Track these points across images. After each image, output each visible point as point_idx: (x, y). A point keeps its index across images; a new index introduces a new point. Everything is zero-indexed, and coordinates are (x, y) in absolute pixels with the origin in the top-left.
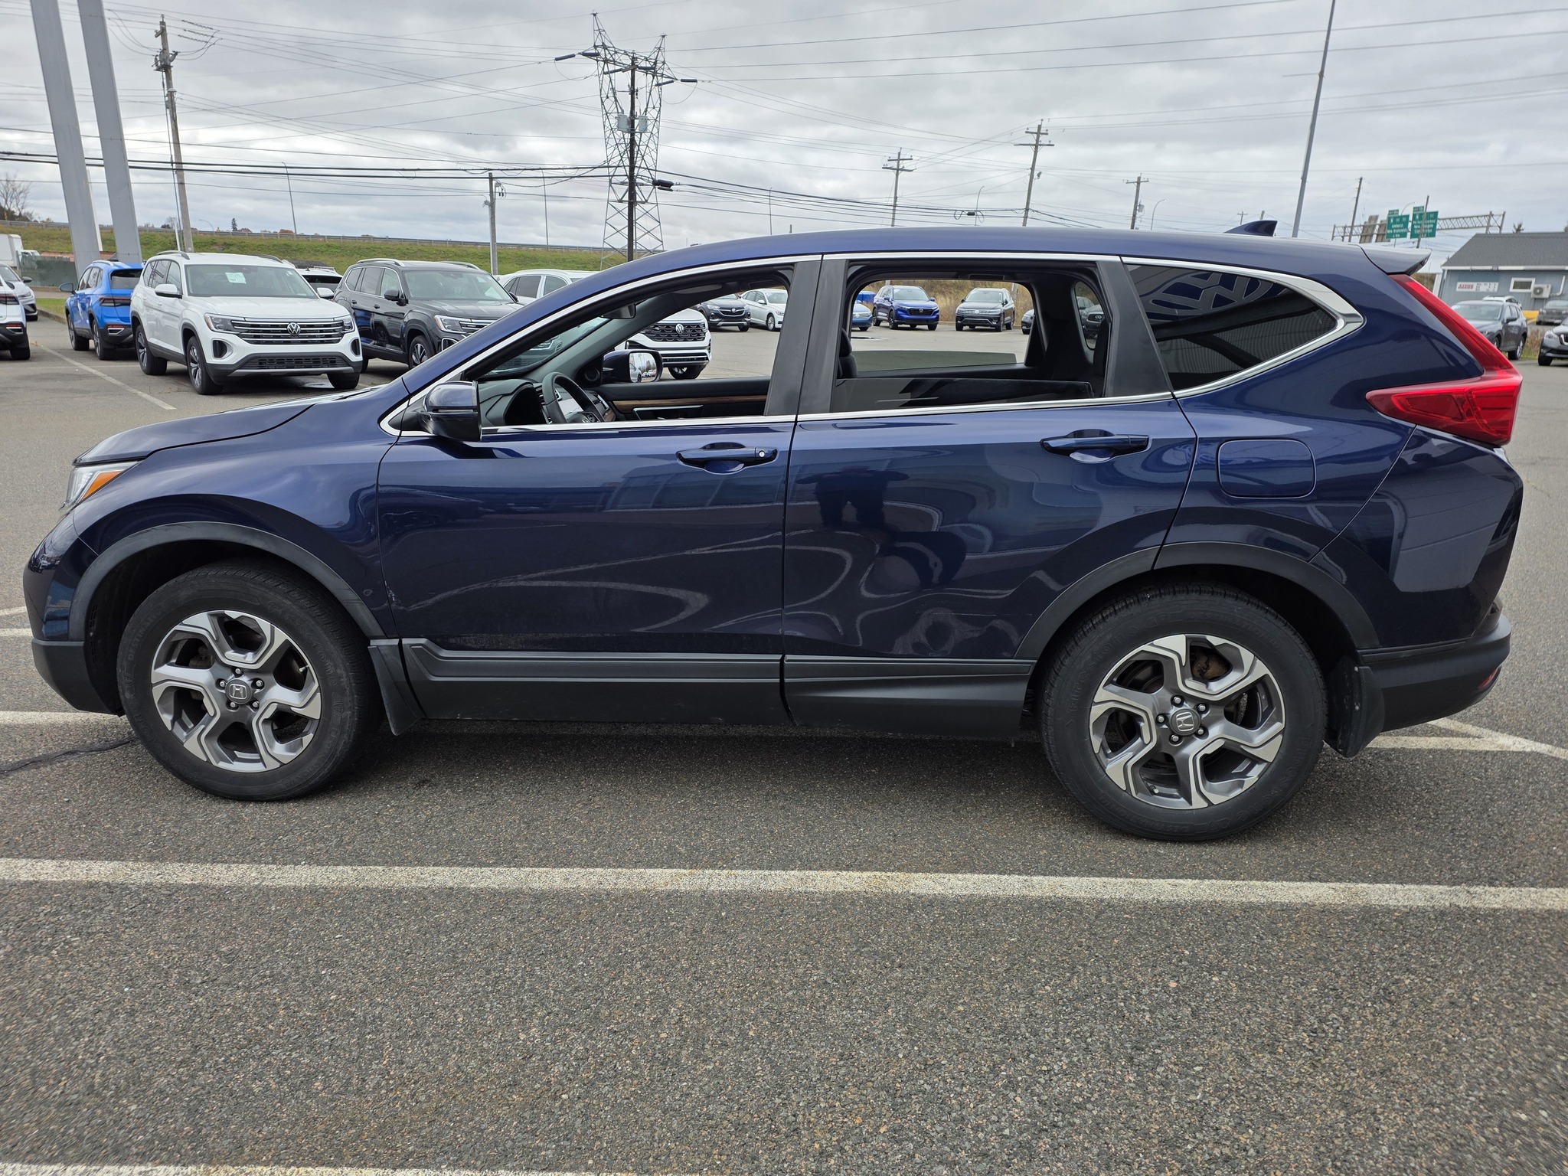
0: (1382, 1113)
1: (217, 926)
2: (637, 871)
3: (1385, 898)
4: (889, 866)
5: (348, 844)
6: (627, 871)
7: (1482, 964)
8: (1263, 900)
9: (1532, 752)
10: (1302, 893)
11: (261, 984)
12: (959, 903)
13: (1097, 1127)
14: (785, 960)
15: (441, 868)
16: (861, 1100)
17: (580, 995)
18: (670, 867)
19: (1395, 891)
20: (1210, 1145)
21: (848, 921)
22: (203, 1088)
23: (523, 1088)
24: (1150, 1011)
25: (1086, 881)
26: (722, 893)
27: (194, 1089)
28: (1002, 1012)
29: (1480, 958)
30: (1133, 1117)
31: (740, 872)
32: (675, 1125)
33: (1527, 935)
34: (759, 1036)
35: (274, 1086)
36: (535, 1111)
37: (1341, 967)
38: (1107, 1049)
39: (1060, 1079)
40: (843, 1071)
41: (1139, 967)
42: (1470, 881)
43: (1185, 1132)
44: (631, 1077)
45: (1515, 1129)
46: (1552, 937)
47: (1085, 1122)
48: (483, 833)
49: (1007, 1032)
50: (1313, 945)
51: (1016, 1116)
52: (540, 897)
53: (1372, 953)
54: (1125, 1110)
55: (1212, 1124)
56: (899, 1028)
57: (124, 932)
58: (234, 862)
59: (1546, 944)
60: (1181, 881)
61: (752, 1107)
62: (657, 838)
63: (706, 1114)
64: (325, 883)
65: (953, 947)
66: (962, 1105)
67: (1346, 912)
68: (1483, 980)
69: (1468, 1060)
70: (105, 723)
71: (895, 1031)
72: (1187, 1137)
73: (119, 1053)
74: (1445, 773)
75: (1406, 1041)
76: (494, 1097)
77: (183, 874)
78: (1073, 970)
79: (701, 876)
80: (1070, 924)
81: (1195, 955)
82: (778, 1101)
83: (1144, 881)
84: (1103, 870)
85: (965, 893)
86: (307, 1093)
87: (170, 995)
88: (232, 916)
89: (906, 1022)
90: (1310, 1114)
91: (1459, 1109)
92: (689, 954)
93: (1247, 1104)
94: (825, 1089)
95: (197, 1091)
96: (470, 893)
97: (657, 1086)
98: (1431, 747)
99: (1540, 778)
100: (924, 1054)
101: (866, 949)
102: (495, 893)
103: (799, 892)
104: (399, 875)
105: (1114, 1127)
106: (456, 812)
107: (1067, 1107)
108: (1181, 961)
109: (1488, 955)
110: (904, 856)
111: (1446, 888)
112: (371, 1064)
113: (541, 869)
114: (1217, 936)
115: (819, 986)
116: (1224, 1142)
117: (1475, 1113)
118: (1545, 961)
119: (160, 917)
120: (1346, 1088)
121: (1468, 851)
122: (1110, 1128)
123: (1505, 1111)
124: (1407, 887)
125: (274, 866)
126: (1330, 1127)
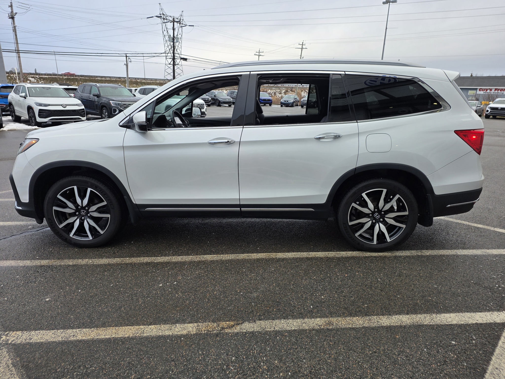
2: (202, 256)
3: (401, 254)
4: (271, 252)
6: (199, 256)
7: (423, 267)
12: (290, 259)
13: (328, 306)
15: (145, 258)
18: (211, 255)
19: (403, 252)
24: (341, 281)
25: (323, 253)
26: (226, 260)
31: (230, 255)
42: (421, 249)
45: (428, 301)
47: (325, 305)
52: (175, 263)
54: (335, 302)
55: (356, 304)
58: (84, 259)
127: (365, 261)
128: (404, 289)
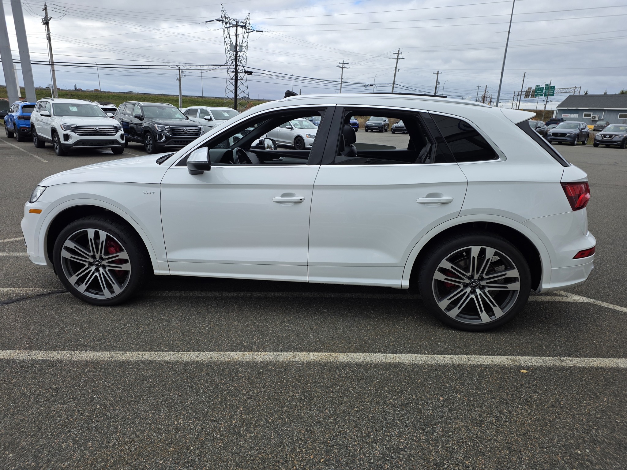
0: (523, 451)
1: (52, 377)
2: (227, 353)
3: (527, 362)
4: (329, 350)
5: (108, 342)
6: (223, 353)
7: (565, 389)
8: (479, 363)
9: (587, 302)
10: (494, 361)
11: (68, 401)
12: (357, 365)
13: (409, 459)
14: (285, 390)
15: (146, 352)
16: (313, 448)
17: (200, 405)
18: (240, 351)
19: (531, 359)
20: (454, 466)
21: (312, 373)
22: (41, 446)
23: (175, 445)
24: (432, 410)
25: (408, 356)
26: (261, 362)
27: (37, 447)
28: (373, 410)
29: (564, 387)
30: (424, 454)
31: (269, 353)
32: (237, 460)
33: (583, 378)
34: (273, 421)
35: (71, 445)
36: (179, 454)
37: (509, 391)
38: (414, 426)
39: (395, 438)
40: (306, 436)
41: (428, 391)
42: (561, 355)
43: (444, 460)
44: (220, 439)
45: (575, 457)
46: (593, 378)
47: (404, 456)
48: (164, 337)
49: (374, 419)
50: (498, 382)
51: (376, 454)
52: (186, 364)
53: (521, 385)
54: (420, 451)
55: (455, 457)
56: (331, 418)
57: (12, 380)
58: (60, 350)
59: (590, 381)
60: (446, 356)
61: (269, 452)
62: (236, 339)
63: (250, 455)
64: (98, 358)
65: (354, 384)
66: (355, 450)
67: (512, 368)
68: (565, 396)
69: (558, 429)
70: (10, 292)
71: (329, 419)
72: (445, 462)
73: (7, 432)
74: (552, 311)
75: (534, 421)
76: (163, 448)
77: (39, 355)
78: (402, 393)
79: (253, 355)
80: (401, 374)
81: (451, 386)
82: (280, 449)
83: (432, 356)
84: (415, 351)
85: (359, 361)
86: (85, 448)
87: (30, 407)
88: (58, 373)
89: (333, 415)
90: (495, 452)
91: (554, 449)
92: (246, 388)
93: (469, 448)
94: (299, 444)
95: (39, 448)
96: (157, 363)
97: (230, 443)
98: (547, 300)
99: (590, 313)
100: (340, 429)
101: (318, 385)
102: (168, 363)
103: (293, 361)
104: (129, 355)
105: (416, 458)
106: (154, 329)
107: (397, 450)
108: (445, 389)
109: (567, 385)
110: (336, 346)
111: (552, 358)
112: (112, 435)
113: (188, 353)
114: (460, 379)
115: (299, 400)
116: (460, 464)
117: (560, 451)
118: (590, 387)
119: (28, 373)
120: (509, 441)
121: (560, 343)
122: (414, 459)
123: (572, 450)
124: (536, 358)
125: (77, 352)
126: (503, 457)
127: (472, 374)
128: (535, 431)
